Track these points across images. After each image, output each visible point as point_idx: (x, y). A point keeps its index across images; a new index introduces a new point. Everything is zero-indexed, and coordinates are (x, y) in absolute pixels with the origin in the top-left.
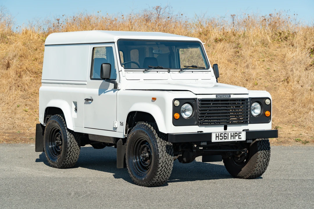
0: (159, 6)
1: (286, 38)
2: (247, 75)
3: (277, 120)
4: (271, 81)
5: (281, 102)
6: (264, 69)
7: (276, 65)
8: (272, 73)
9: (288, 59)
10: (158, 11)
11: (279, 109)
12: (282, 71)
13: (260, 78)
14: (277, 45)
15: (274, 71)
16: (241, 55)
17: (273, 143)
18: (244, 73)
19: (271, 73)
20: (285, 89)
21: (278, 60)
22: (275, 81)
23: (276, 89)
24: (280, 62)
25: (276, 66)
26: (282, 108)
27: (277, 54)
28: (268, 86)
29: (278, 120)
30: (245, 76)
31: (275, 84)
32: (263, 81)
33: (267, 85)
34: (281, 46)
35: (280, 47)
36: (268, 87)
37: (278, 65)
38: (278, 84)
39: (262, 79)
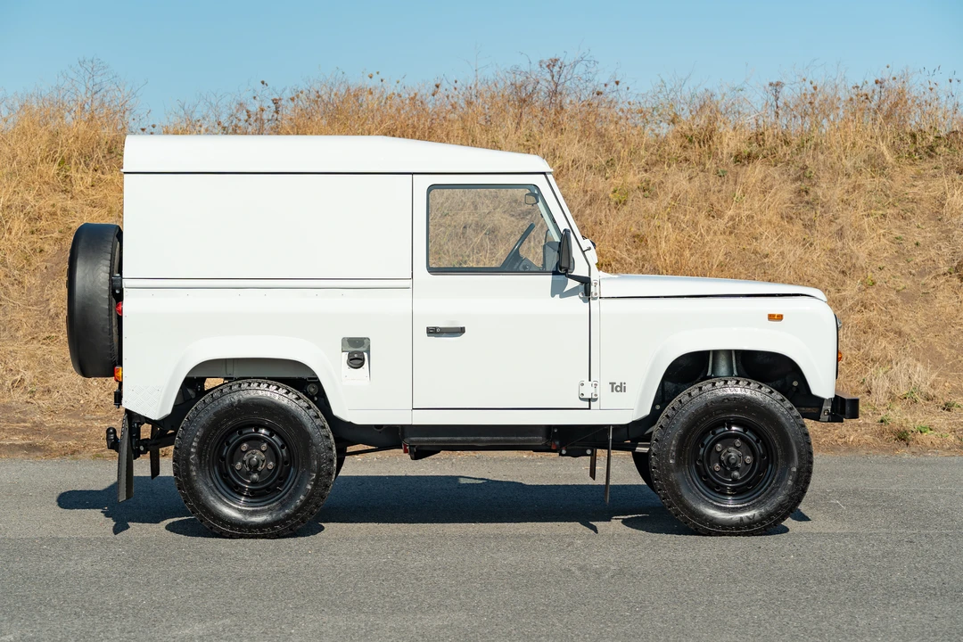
0: (557, 57)
1: (932, 148)
2: (842, 257)
3: (944, 385)
4: (910, 273)
5: (947, 334)
6: (888, 240)
7: (918, 227)
8: (912, 253)
9: (952, 209)
10: (555, 74)
11: (943, 352)
12: (940, 244)
13: (880, 265)
14: (911, 171)
15: (917, 244)
16: (816, 198)
17: (949, 449)
18: (832, 250)
19: (908, 251)
20: (955, 296)
21: (923, 213)
22: (922, 274)
23: (928, 298)
24: (930, 219)
25: (920, 231)
26: (953, 351)
27: (918, 197)
28: (905, 288)
29: (947, 384)
30: (837, 261)
31: (923, 282)
32: (889, 275)
33: (903, 285)
34: (922, 172)
35: (918, 176)
36: (905, 291)
37: (924, 227)
38: (934, 283)
39: (886, 269)
